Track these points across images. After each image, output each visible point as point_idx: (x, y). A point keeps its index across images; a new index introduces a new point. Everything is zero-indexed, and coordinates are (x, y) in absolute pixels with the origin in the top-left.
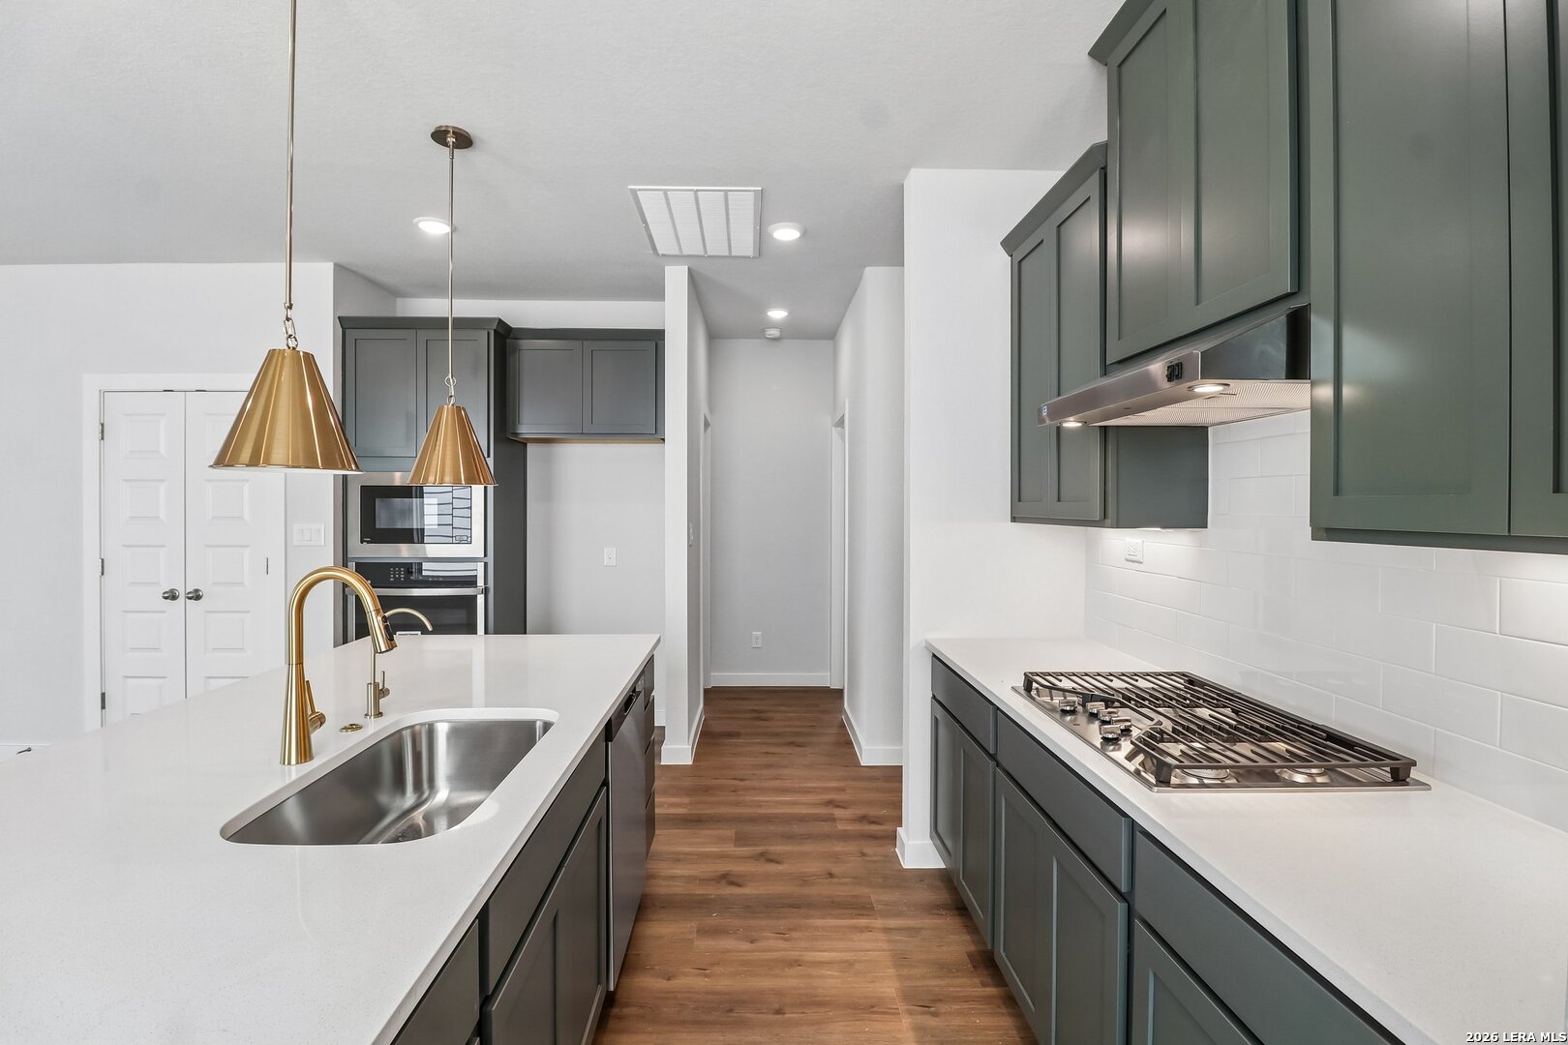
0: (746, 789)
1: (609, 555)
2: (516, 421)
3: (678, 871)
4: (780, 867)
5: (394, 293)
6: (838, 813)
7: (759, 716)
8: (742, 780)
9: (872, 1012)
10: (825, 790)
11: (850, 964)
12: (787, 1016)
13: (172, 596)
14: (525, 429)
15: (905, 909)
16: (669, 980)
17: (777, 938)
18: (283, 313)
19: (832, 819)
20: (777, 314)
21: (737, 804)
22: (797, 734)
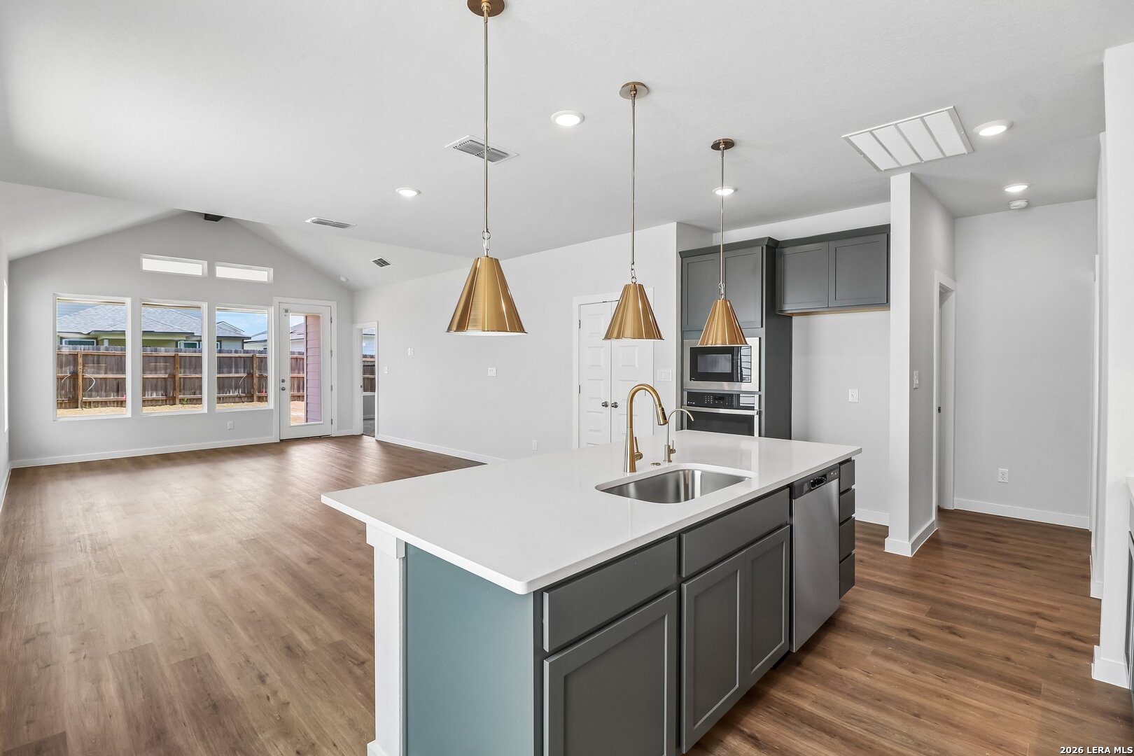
0: (956, 584)
1: (853, 395)
2: (782, 302)
3: (872, 616)
4: (961, 640)
5: (710, 231)
6: (1040, 622)
7: (993, 537)
8: (953, 577)
9: (999, 748)
10: (1036, 604)
11: (995, 715)
12: (922, 720)
13: (605, 405)
14: (789, 308)
15: (1075, 703)
16: (841, 668)
17: (936, 678)
18: (630, 266)
19: (1033, 625)
20: (1016, 189)
21: (941, 591)
22: (1028, 559)
